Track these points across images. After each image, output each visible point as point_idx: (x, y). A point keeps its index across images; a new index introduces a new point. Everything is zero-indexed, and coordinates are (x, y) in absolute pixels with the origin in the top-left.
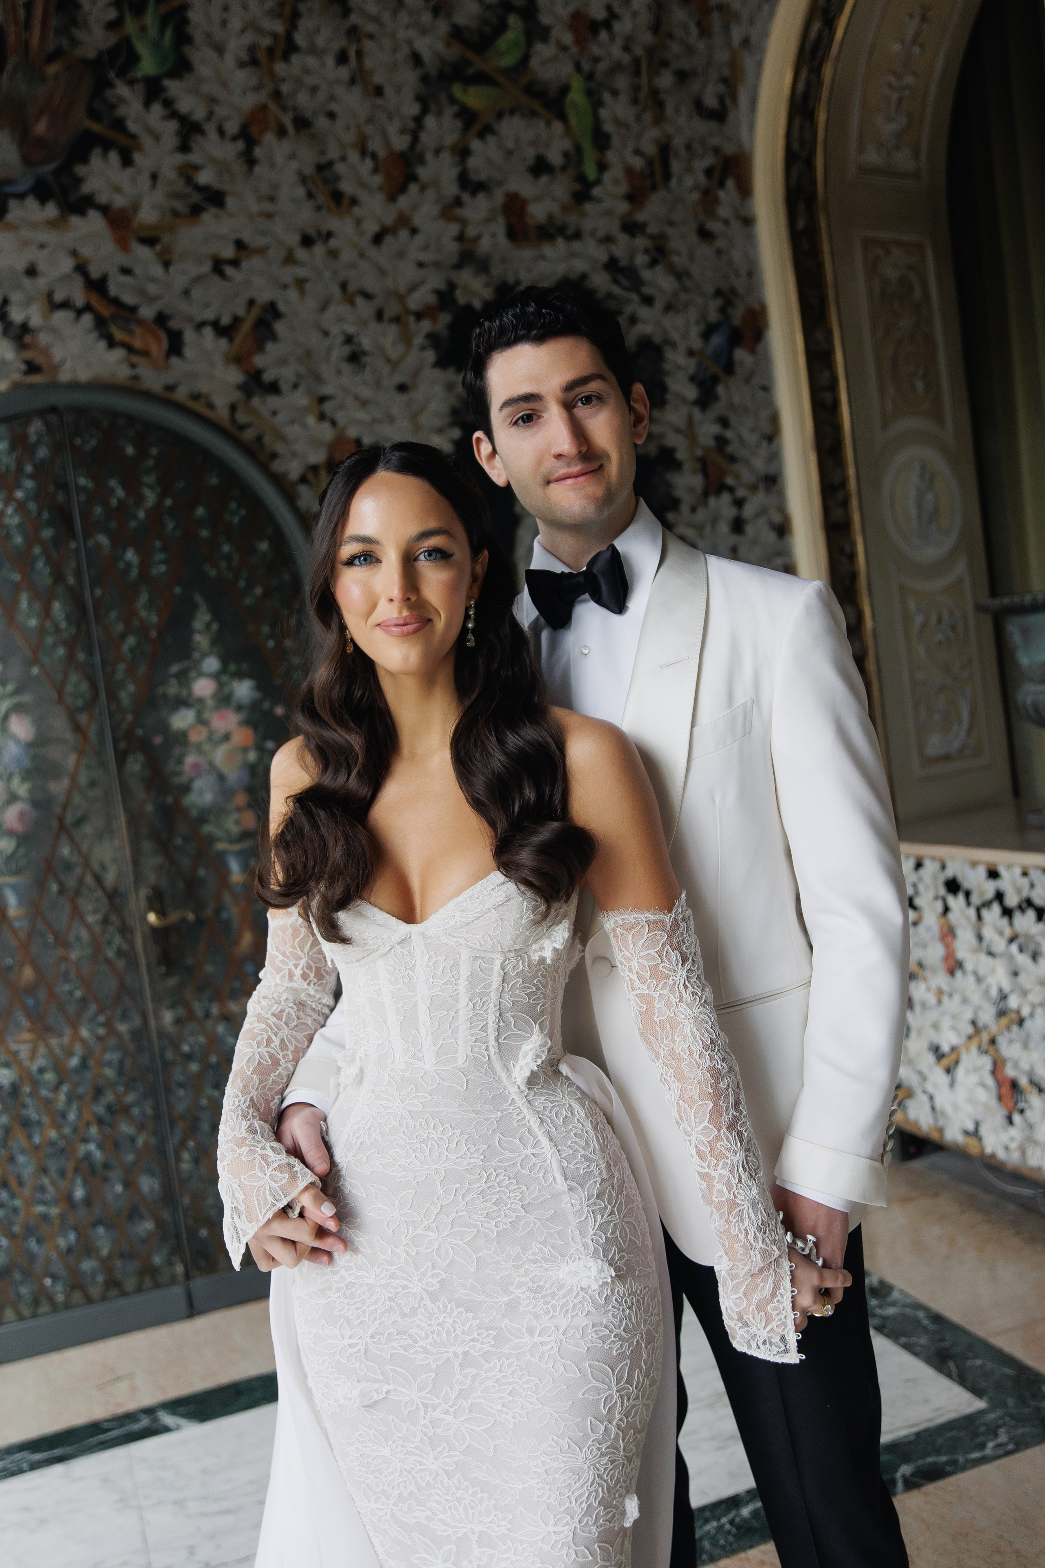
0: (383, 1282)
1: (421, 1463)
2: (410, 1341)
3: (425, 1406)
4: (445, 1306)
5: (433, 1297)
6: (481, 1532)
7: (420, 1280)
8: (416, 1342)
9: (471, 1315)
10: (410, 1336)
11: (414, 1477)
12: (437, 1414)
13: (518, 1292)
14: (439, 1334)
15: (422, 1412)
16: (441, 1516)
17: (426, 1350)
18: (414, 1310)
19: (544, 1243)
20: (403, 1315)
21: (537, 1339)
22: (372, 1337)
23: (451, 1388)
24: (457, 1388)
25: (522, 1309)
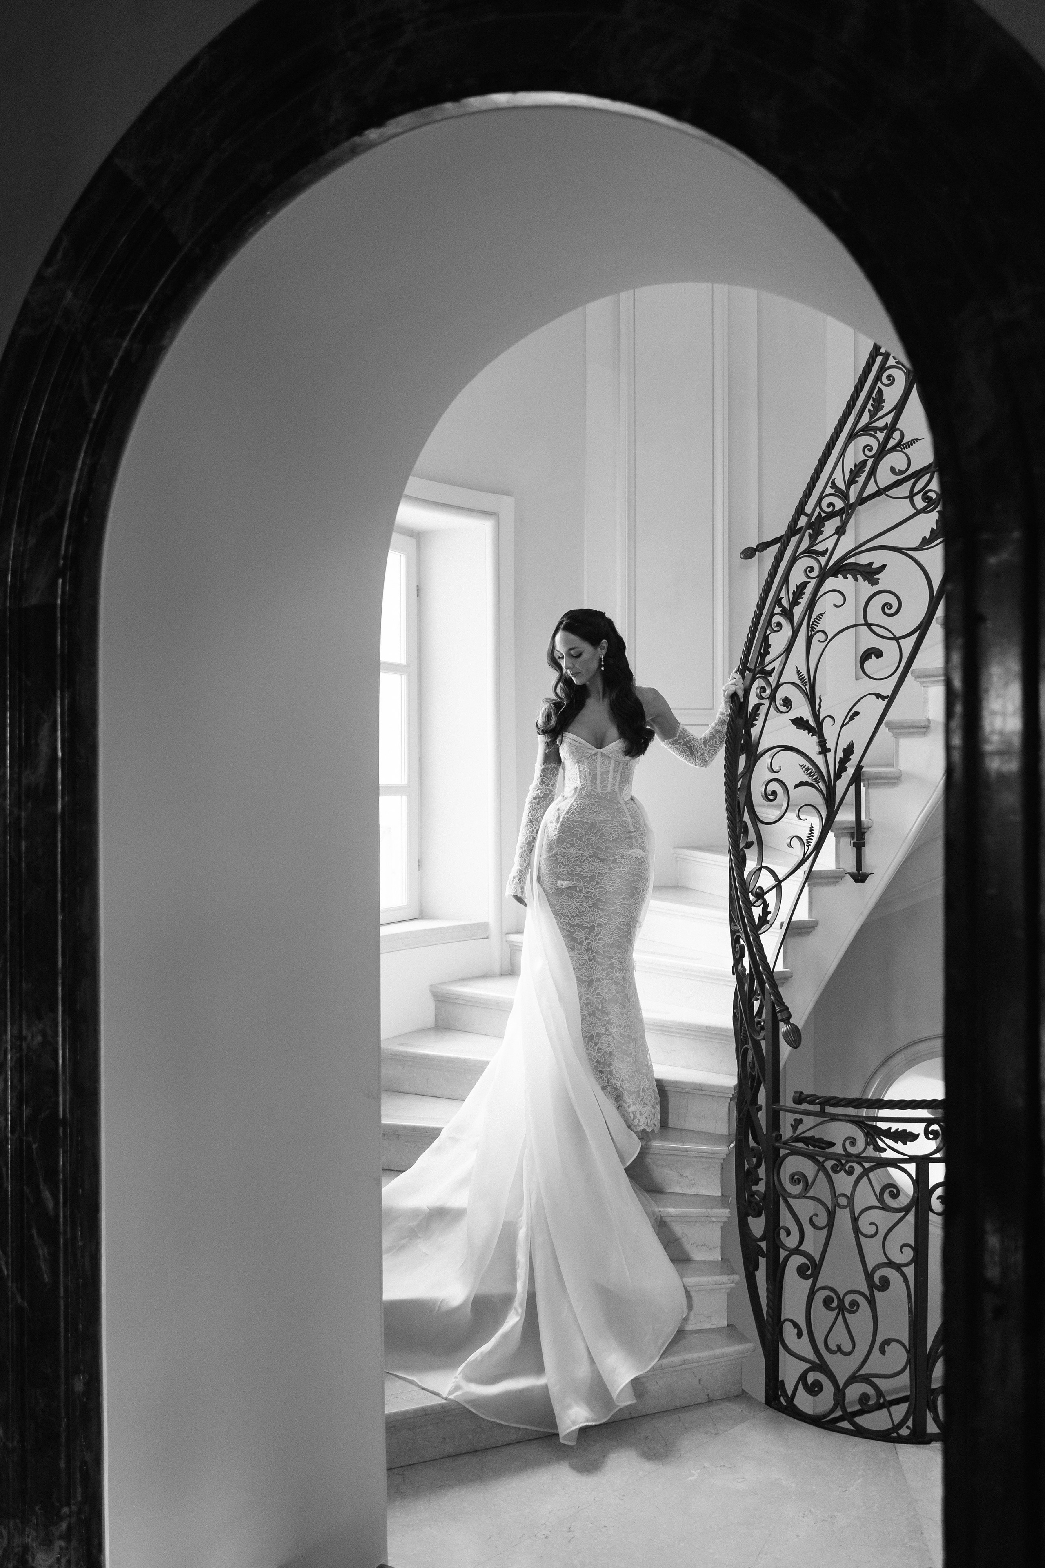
0: (575, 852)
1: (581, 905)
2: (582, 870)
3: (585, 888)
4: (594, 859)
5: (591, 857)
6: (598, 923)
7: (587, 852)
8: (584, 870)
9: (602, 862)
10: (582, 868)
11: (578, 910)
12: (588, 890)
13: (617, 857)
14: (592, 867)
15: (584, 889)
16: (585, 920)
17: (587, 872)
18: (584, 861)
19: (626, 844)
20: (581, 862)
21: (621, 869)
22: (570, 868)
23: (594, 882)
24: (596, 882)
25: (617, 861)
